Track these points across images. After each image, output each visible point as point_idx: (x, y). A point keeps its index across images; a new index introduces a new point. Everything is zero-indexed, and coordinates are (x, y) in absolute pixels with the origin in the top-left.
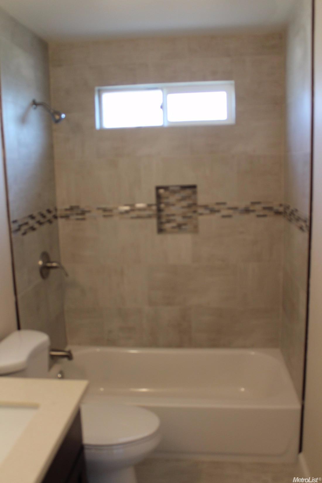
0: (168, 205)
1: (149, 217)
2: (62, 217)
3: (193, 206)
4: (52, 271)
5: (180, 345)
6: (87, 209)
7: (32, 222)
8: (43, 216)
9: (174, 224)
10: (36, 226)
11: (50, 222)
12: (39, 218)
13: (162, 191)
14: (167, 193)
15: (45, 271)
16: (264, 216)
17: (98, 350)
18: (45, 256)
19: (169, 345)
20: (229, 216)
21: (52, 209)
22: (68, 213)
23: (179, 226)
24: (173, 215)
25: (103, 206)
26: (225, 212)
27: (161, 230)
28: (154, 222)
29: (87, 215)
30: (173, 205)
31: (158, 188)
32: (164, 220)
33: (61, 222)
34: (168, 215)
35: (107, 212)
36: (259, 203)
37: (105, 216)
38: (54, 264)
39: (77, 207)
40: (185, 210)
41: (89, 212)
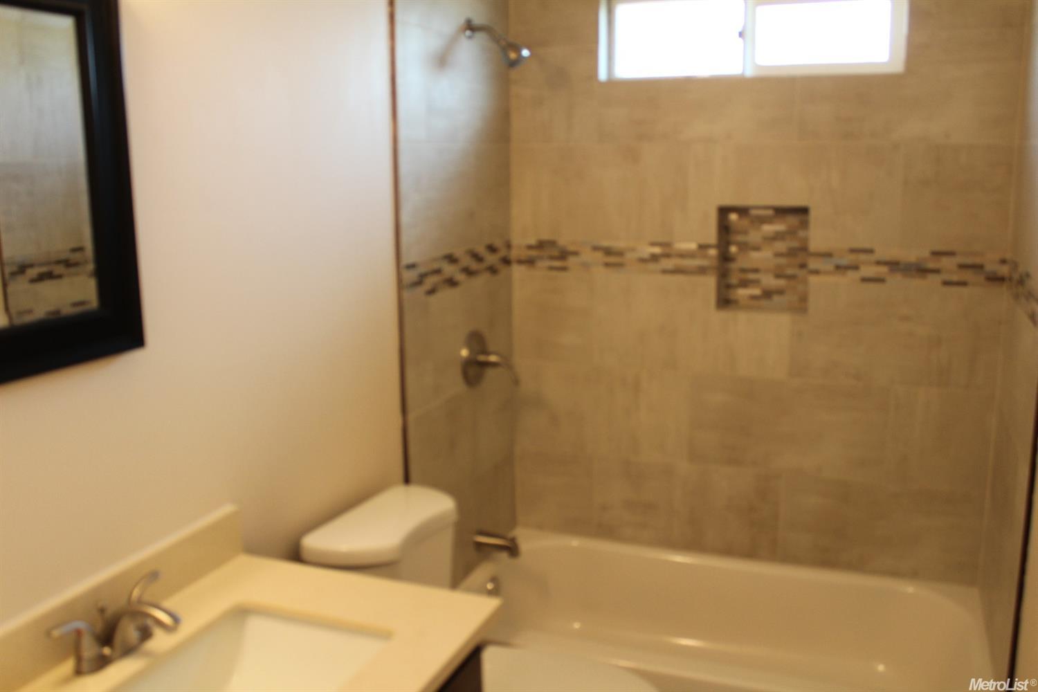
0: (744, 247)
1: (702, 271)
2: (520, 262)
3: (800, 253)
4: (490, 373)
5: (750, 553)
6: (571, 248)
7: (449, 270)
8: (477, 257)
9: (756, 291)
10: (460, 277)
11: (493, 270)
12: (467, 261)
13: (733, 217)
14: (745, 222)
15: (474, 370)
16: (963, 284)
17: (575, 542)
18: (477, 340)
19: (728, 551)
20: (879, 280)
21: (498, 243)
22: (533, 253)
23: (768, 294)
24: (756, 271)
25: (605, 243)
26: (870, 271)
27: (725, 302)
28: (709, 283)
29: (572, 261)
30: (757, 248)
31: (724, 211)
32: (734, 280)
33: (518, 271)
34: (743, 271)
35: (613, 257)
36: (951, 254)
37: (607, 265)
38: (493, 358)
39: (552, 243)
40: (783, 261)
41: (576, 253)
